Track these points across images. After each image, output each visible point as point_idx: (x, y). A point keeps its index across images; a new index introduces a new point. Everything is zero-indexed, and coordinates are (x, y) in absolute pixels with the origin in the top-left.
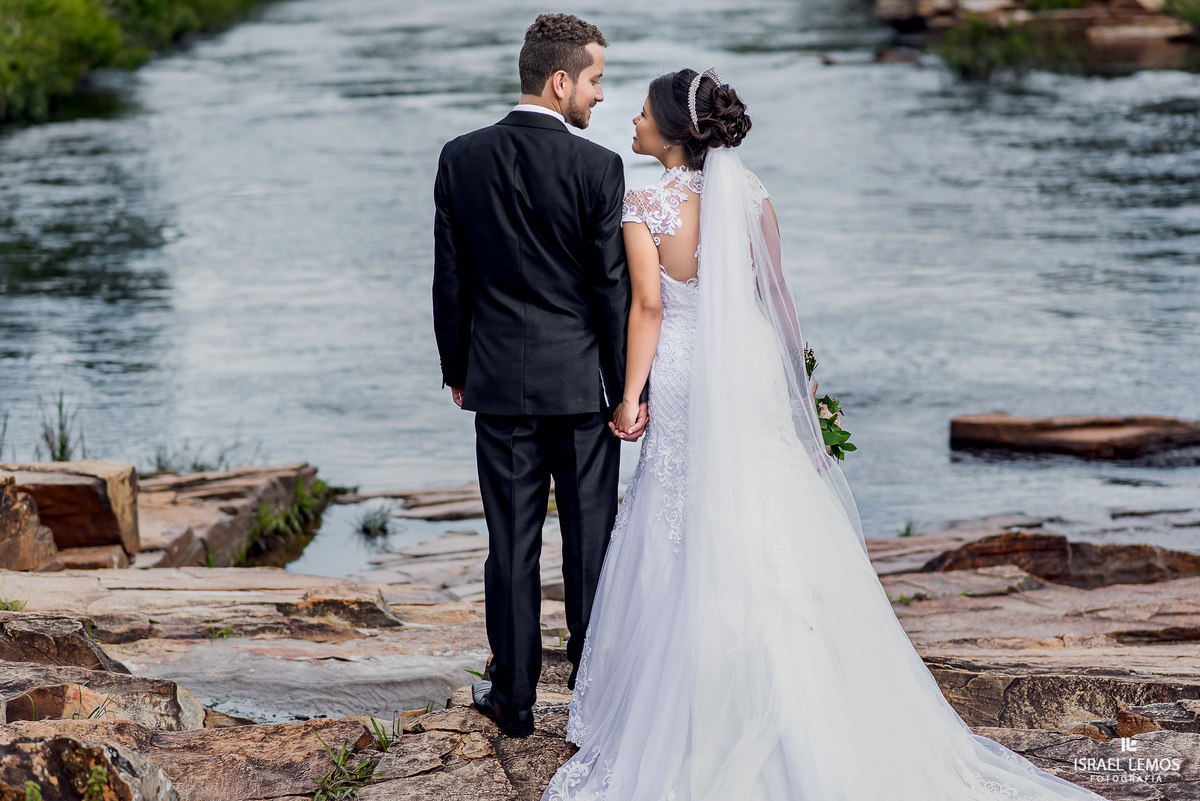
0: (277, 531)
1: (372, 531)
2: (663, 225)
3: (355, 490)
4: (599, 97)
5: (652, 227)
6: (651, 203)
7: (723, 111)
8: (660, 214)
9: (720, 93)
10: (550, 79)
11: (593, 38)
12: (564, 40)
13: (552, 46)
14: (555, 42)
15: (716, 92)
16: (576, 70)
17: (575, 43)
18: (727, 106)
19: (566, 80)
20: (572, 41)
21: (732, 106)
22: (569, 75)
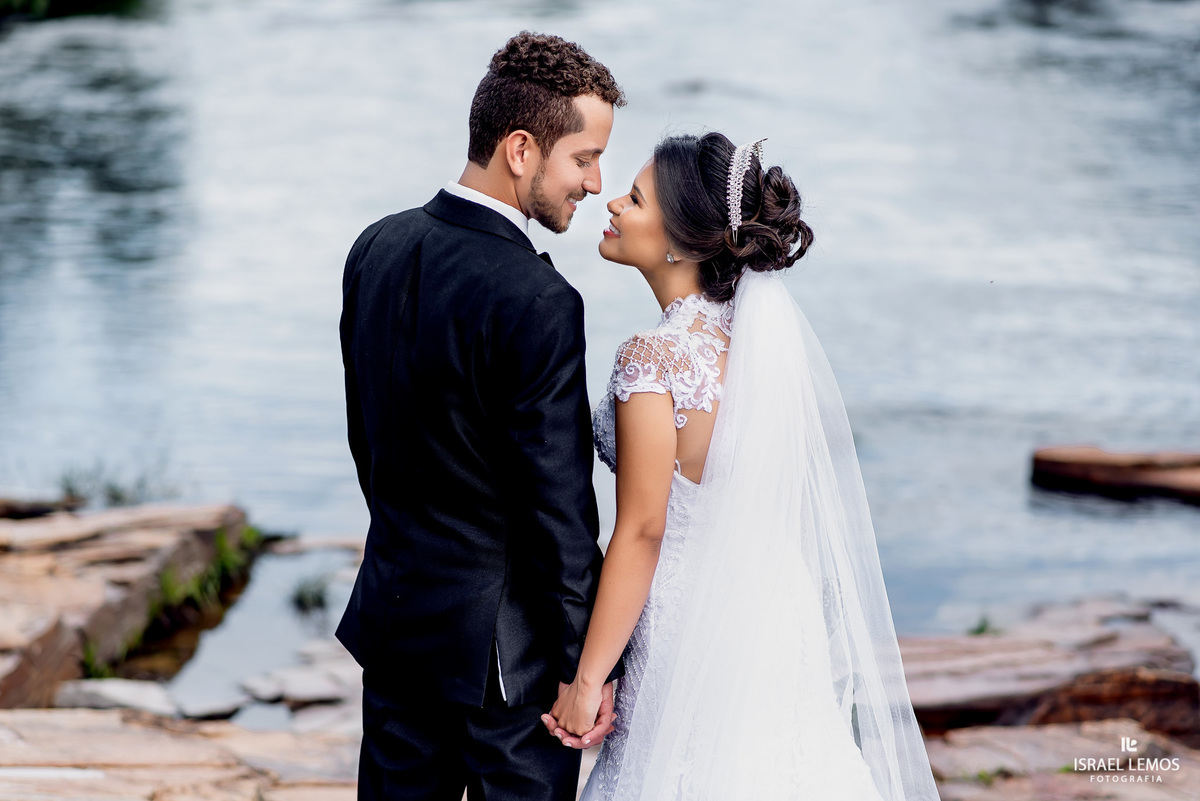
0: (190, 600)
2: (698, 395)
3: (294, 537)
4: (589, 185)
5: (678, 399)
6: (677, 358)
7: (776, 213)
8: (692, 377)
9: (773, 181)
10: (503, 141)
11: (592, 88)
12: (538, 82)
13: (517, 87)
14: (523, 80)
15: (767, 178)
16: (549, 133)
17: (556, 89)
18: (783, 204)
19: (529, 147)
20: (552, 87)
21: (790, 207)
22: (537, 140)
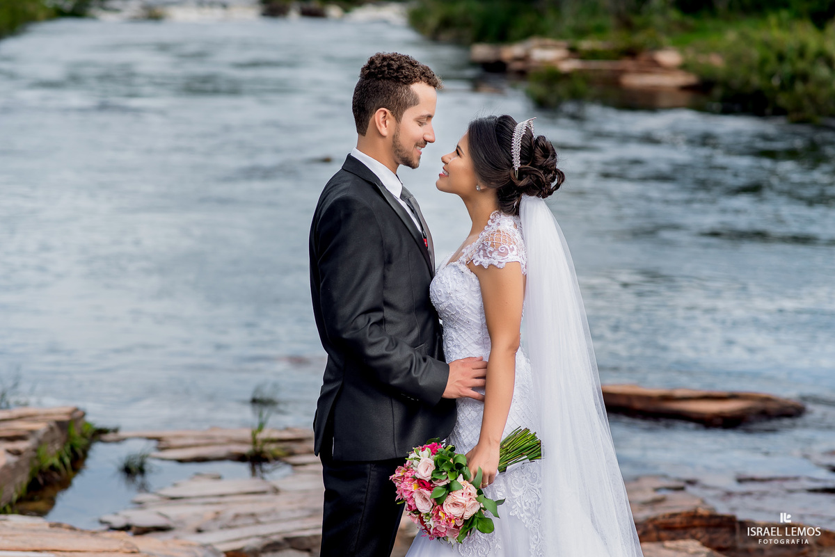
0: (52, 468)
1: (133, 471)
3: (116, 431)
4: (428, 137)
7: (541, 161)
9: (540, 143)
10: (373, 117)
11: (421, 78)
12: (388, 79)
13: (376, 83)
14: (379, 79)
15: (537, 141)
16: (398, 108)
17: (399, 81)
18: (546, 156)
19: (389, 118)
20: (397, 80)
21: (550, 158)
22: (392, 113)
